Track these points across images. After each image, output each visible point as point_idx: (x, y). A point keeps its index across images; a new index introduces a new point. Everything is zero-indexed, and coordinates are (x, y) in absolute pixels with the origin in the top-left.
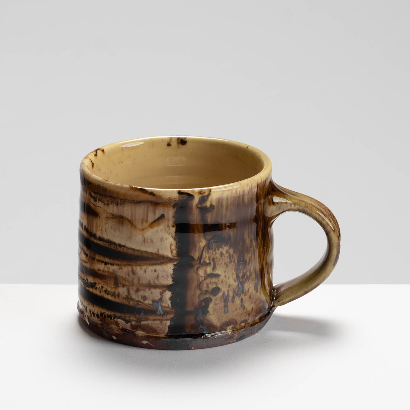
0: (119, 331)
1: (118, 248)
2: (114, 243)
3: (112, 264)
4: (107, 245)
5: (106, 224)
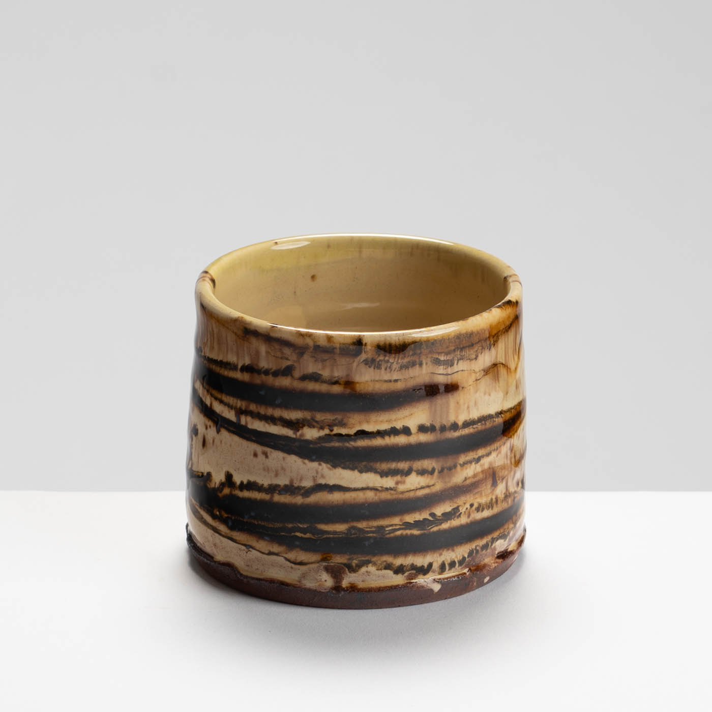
0: (497, 562)
1: (495, 421)
2: (490, 417)
3: (488, 454)
4: (479, 427)
5: (476, 392)
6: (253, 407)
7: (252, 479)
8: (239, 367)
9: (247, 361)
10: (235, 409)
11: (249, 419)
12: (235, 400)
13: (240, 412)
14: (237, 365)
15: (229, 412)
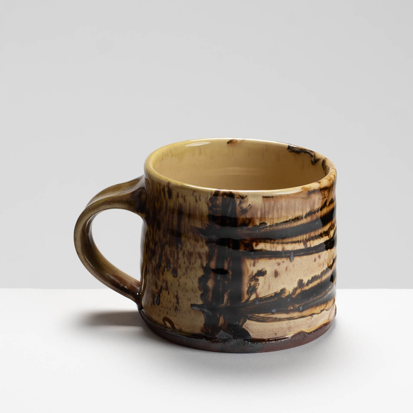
6: (313, 234)
7: (313, 275)
8: (304, 216)
9: (308, 210)
10: (302, 241)
11: (312, 242)
12: (302, 236)
13: (305, 242)
14: (303, 216)
15: (299, 245)
